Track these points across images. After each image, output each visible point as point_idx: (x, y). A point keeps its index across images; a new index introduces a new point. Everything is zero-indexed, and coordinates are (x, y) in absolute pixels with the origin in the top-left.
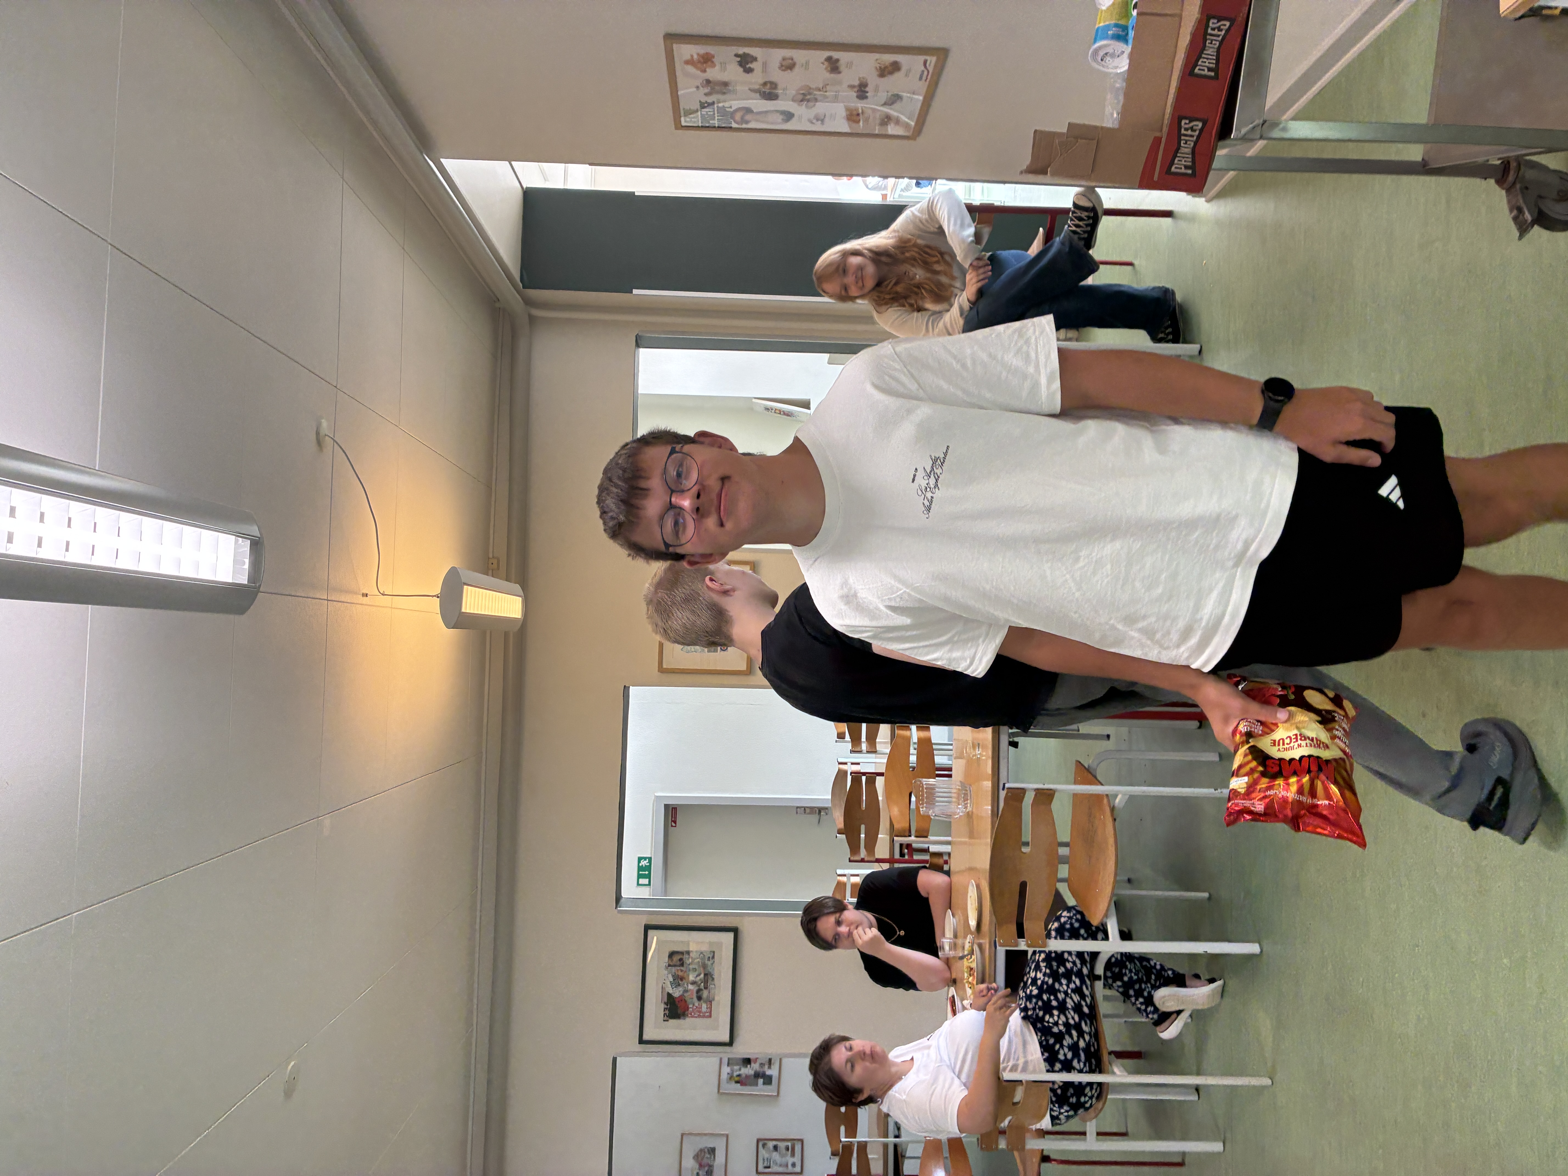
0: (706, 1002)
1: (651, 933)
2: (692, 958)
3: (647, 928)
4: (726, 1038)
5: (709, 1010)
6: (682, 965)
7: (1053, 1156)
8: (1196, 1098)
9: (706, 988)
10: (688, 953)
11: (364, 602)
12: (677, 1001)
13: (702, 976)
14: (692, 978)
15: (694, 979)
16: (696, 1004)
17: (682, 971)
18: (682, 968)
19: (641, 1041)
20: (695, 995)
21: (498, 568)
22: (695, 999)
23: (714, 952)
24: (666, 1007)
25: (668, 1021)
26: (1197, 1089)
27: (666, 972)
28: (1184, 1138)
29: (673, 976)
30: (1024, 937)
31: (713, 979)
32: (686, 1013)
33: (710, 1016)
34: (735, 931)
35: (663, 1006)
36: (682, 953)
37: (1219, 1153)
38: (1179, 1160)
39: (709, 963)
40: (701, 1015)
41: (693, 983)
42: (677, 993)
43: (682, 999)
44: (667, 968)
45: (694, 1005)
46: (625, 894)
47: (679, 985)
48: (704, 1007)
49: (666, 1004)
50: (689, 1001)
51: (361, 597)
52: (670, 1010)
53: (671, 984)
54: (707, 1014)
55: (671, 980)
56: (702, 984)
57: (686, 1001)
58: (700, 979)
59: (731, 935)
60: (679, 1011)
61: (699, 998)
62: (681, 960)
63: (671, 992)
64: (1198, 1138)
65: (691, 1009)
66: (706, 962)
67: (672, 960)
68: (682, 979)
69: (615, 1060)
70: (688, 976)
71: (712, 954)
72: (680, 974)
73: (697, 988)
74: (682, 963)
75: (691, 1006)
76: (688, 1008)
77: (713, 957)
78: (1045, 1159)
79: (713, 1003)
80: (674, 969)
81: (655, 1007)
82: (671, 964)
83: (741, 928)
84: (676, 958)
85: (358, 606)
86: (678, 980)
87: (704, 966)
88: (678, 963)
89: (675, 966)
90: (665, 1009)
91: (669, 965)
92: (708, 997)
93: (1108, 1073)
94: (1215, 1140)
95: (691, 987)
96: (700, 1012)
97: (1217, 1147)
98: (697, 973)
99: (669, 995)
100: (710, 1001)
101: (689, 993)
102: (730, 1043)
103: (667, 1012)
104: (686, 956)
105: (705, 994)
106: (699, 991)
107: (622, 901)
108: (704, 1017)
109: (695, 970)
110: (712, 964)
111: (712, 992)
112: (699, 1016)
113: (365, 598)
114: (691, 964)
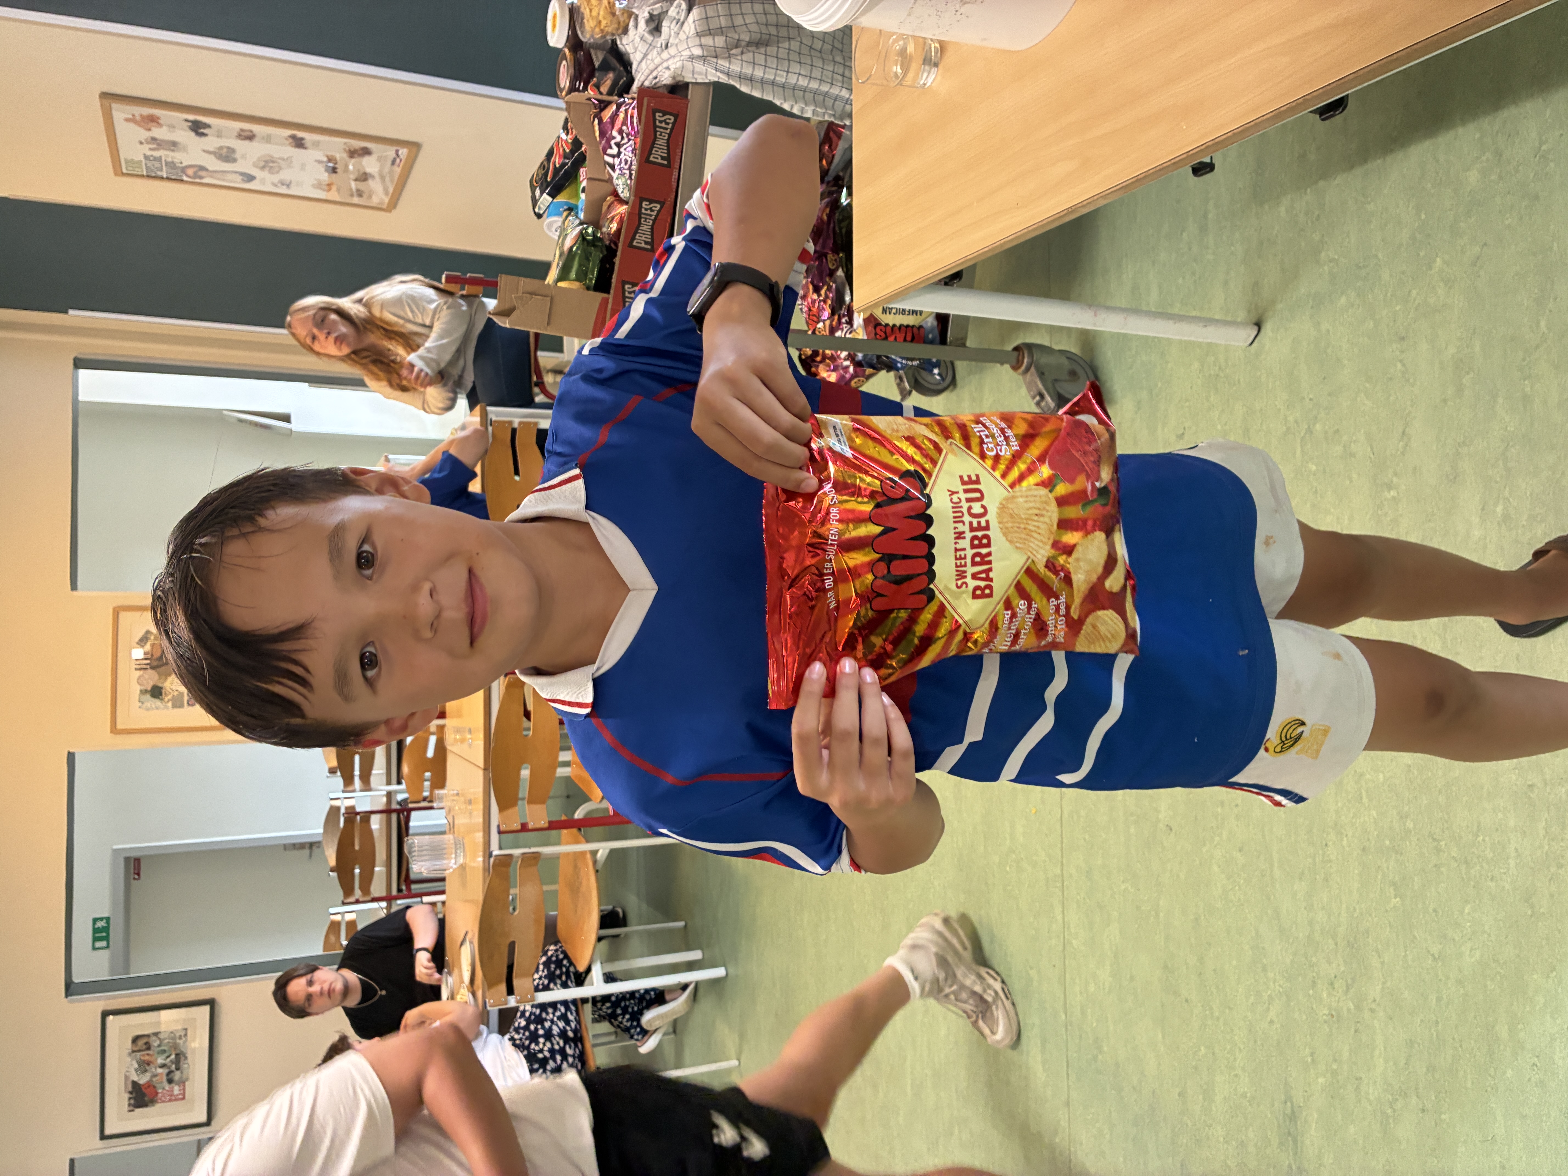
0: (178, 1084)
1: (109, 1019)
2: (160, 1039)
3: (105, 1014)
4: (203, 1118)
5: (182, 1092)
6: (149, 1048)
9: (177, 1069)
10: (156, 1034)
12: (143, 1088)
13: (173, 1057)
14: (160, 1061)
15: (163, 1062)
16: (167, 1088)
17: (148, 1054)
18: (148, 1052)
19: (103, 1137)
20: (165, 1078)
22: (165, 1083)
23: (186, 1029)
24: (131, 1096)
25: (133, 1110)
27: (129, 1059)
29: (138, 1062)
30: (514, 996)
31: (186, 1058)
32: (155, 1099)
33: (184, 1098)
34: (211, 1003)
35: (127, 1096)
36: (148, 1036)
39: (181, 1042)
40: (173, 1099)
41: (163, 1066)
42: (143, 1080)
43: (149, 1085)
44: (130, 1054)
45: (163, 1089)
46: (75, 978)
47: (146, 1071)
48: (176, 1090)
49: (131, 1093)
50: (157, 1086)
52: (135, 1098)
53: (136, 1070)
54: (180, 1097)
55: (136, 1066)
56: (174, 1066)
57: (154, 1087)
58: (171, 1061)
59: (206, 1009)
60: (146, 1099)
61: (170, 1081)
62: (147, 1043)
63: (136, 1079)
65: (160, 1095)
66: (178, 1041)
67: (136, 1046)
68: (148, 1064)
69: (72, 1162)
70: (156, 1059)
71: (184, 1031)
72: (146, 1058)
73: (167, 1071)
75: (160, 1091)
76: (157, 1093)
77: (186, 1035)
79: (187, 1083)
80: (138, 1054)
81: (118, 1099)
82: (135, 1049)
83: (217, 998)
84: (141, 1043)
86: (144, 1066)
87: (175, 1046)
88: (144, 1047)
89: (139, 1051)
90: (129, 1099)
91: (134, 1052)
92: (181, 1078)
95: (160, 1070)
96: (171, 1095)
98: (166, 1055)
99: (135, 1084)
100: (182, 1083)
101: (158, 1078)
102: (208, 1123)
103: (132, 1102)
104: (154, 1038)
105: (177, 1076)
106: (170, 1073)
107: (72, 986)
108: (176, 1100)
109: (164, 1052)
110: (184, 1042)
111: (185, 1072)
112: (170, 1100)
114: (159, 1046)
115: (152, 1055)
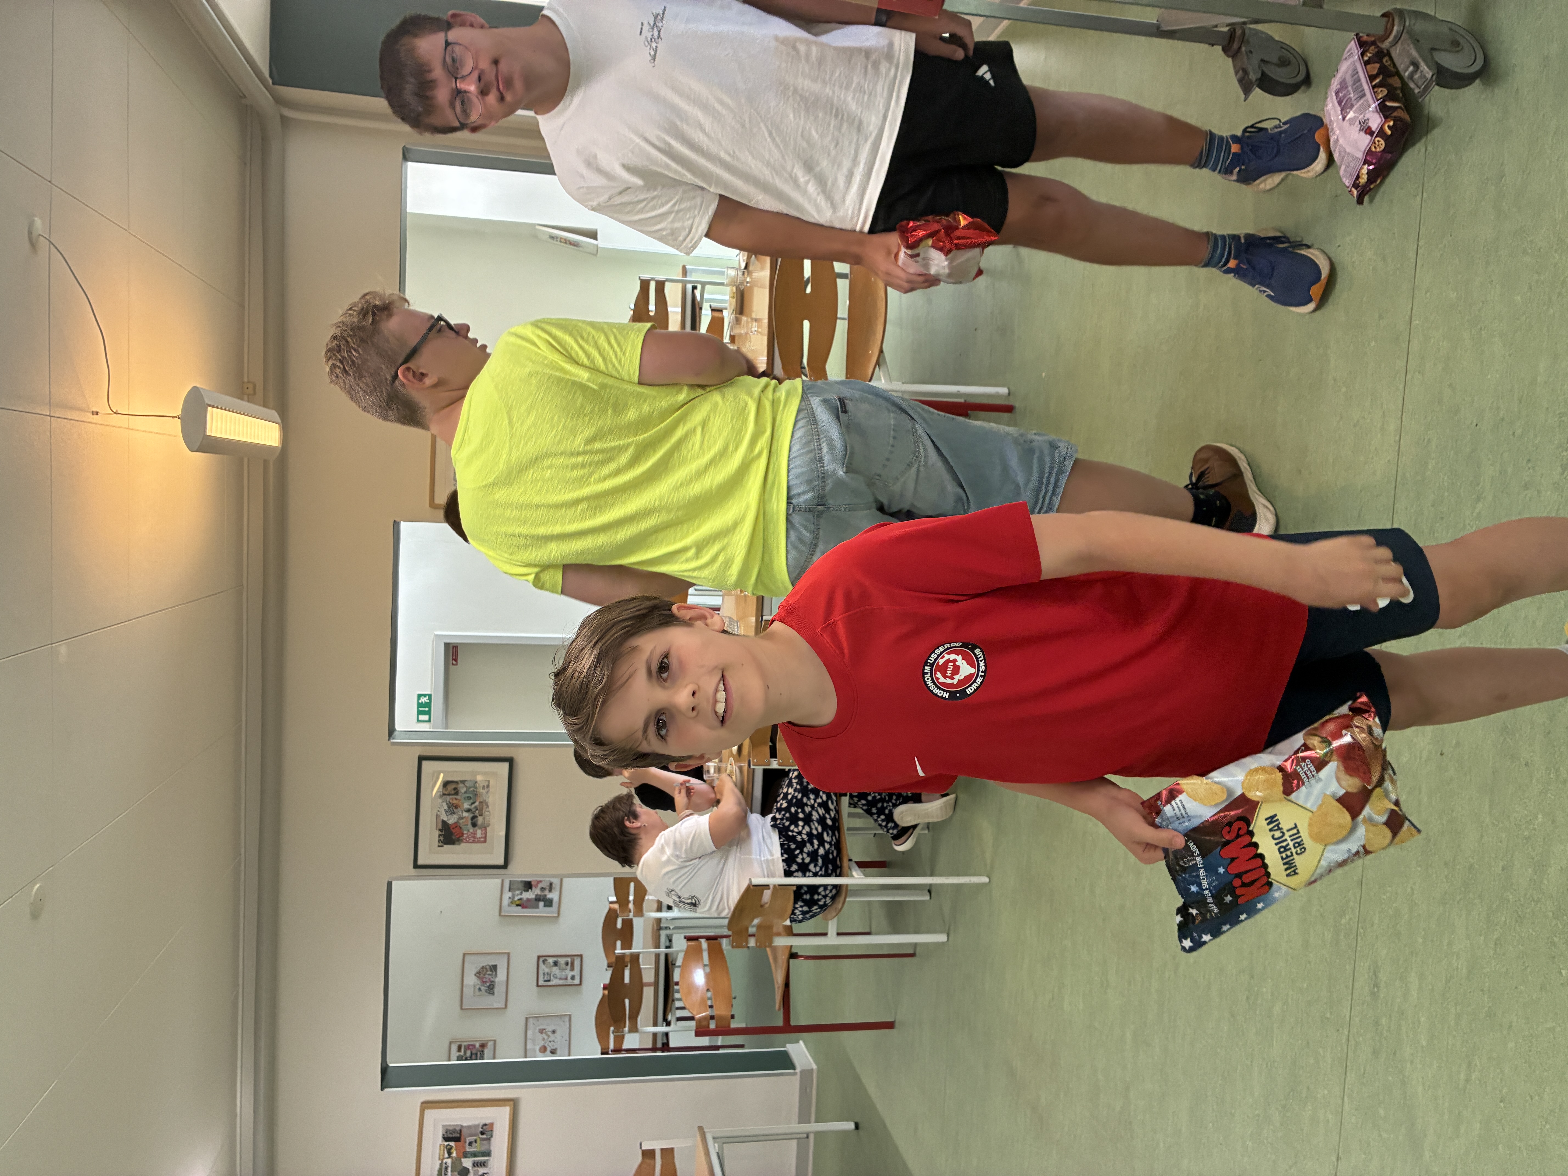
0: (480, 828)
1: (425, 764)
2: (466, 786)
3: (421, 759)
4: (501, 862)
5: (484, 836)
6: (457, 793)
7: (800, 954)
8: (928, 898)
9: (481, 815)
10: (463, 782)
11: (94, 421)
12: (451, 828)
13: (477, 804)
14: (466, 805)
15: (469, 807)
16: (471, 831)
17: (456, 799)
18: (456, 797)
19: (416, 866)
20: (470, 822)
21: (255, 393)
22: (470, 826)
23: (489, 781)
24: (441, 833)
25: (442, 846)
26: (930, 890)
27: (440, 801)
28: (917, 932)
29: (447, 804)
30: (776, 757)
31: (488, 807)
32: (461, 838)
33: (485, 841)
34: (510, 761)
35: (437, 833)
36: (457, 782)
37: (943, 943)
38: (911, 952)
39: (484, 791)
40: (475, 841)
41: (468, 811)
42: (452, 820)
43: (456, 825)
44: (440, 796)
45: (468, 831)
46: (398, 727)
47: (454, 813)
48: (479, 833)
49: (440, 830)
50: (463, 827)
51: (90, 415)
52: (444, 836)
53: (446, 811)
54: (482, 839)
55: (446, 808)
56: (477, 812)
57: (461, 828)
58: (475, 807)
59: (506, 765)
60: (454, 837)
61: (474, 825)
62: (455, 789)
63: (445, 819)
64: (928, 932)
65: (465, 836)
66: (481, 790)
67: (446, 790)
68: (456, 807)
69: (390, 885)
70: (463, 804)
71: (487, 783)
72: (455, 802)
73: (472, 815)
74: (456, 792)
75: (465, 832)
76: (463, 834)
77: (488, 786)
78: (793, 956)
79: (488, 829)
80: (448, 798)
81: (429, 833)
82: (446, 793)
83: (516, 757)
84: (450, 787)
85: (86, 424)
86: (452, 808)
87: (479, 795)
88: (453, 792)
89: (449, 795)
90: (440, 835)
92: (483, 823)
93: (847, 876)
94: (941, 932)
95: (465, 814)
96: (474, 837)
97: (942, 938)
98: (471, 801)
99: (444, 822)
100: (484, 827)
101: (464, 820)
102: (505, 866)
103: (442, 838)
104: (461, 785)
105: (480, 820)
106: (474, 818)
107: (396, 733)
108: (479, 842)
109: (469, 798)
110: (487, 792)
111: (486, 819)
112: (474, 842)
113: (95, 416)
114: (465, 792)
115: (460, 800)
